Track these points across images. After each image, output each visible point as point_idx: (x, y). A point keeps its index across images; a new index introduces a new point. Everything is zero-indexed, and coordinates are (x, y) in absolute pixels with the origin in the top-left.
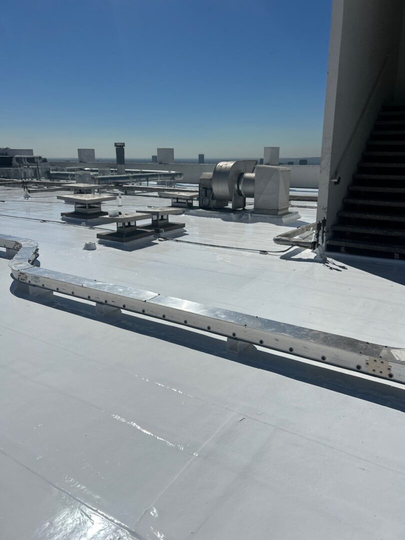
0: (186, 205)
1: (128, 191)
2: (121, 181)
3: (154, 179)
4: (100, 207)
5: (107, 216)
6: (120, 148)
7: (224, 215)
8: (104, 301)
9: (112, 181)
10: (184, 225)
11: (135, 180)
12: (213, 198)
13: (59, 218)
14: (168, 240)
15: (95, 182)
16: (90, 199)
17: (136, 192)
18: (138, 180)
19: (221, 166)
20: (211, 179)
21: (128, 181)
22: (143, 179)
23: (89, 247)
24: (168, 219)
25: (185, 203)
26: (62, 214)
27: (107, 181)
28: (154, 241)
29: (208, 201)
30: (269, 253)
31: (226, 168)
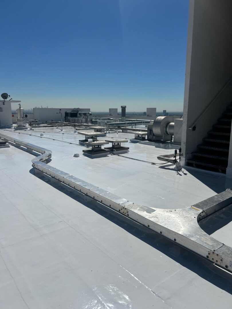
0: (141, 138)
1: (125, 131)
2: (121, 125)
3: (139, 124)
4: (97, 138)
5: (87, 142)
6: (124, 108)
7: (157, 144)
8: (54, 177)
9: (116, 125)
10: (128, 148)
11: (129, 125)
12: (154, 135)
13: (78, 143)
14: (115, 155)
15: (107, 126)
16: (91, 134)
17: (128, 131)
18: (130, 125)
19: (158, 119)
20: (152, 126)
21: (124, 125)
22: (133, 125)
23: (76, 156)
24: (120, 145)
25: (141, 137)
26: (80, 141)
27: (113, 126)
28: (108, 155)
29: (151, 137)
30: (156, 164)
31: (160, 120)
